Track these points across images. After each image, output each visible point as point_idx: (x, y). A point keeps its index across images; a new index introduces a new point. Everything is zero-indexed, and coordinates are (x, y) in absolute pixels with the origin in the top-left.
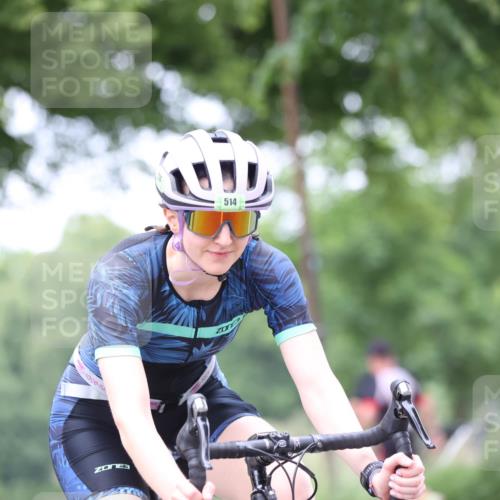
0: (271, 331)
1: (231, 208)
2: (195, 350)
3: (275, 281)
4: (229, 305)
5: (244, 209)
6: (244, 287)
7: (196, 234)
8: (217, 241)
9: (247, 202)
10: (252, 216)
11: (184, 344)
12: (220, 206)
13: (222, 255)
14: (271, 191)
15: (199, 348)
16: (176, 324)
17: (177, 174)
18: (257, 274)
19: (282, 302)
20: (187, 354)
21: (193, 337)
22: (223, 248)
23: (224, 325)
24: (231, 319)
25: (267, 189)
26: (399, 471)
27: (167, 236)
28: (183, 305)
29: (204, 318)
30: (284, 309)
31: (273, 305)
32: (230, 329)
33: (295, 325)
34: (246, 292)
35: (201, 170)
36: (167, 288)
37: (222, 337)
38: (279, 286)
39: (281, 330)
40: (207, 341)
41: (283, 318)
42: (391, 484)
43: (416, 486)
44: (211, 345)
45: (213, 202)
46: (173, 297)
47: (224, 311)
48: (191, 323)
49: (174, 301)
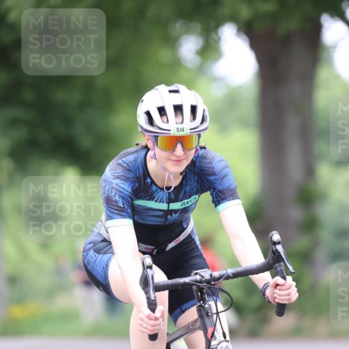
0: (214, 205)
1: (181, 134)
2: (169, 217)
3: (214, 174)
4: (188, 189)
5: (189, 133)
6: (196, 178)
7: (162, 150)
8: (175, 153)
9: (191, 129)
10: (195, 137)
11: (162, 213)
12: (174, 133)
13: (178, 161)
14: (206, 121)
15: (171, 215)
16: (156, 201)
17: (148, 113)
18: (204, 170)
19: (219, 187)
20: (164, 219)
21: (166, 209)
22: (179, 157)
23: (186, 201)
24: (190, 197)
25: (203, 120)
26: (278, 287)
27: (146, 150)
28: (159, 190)
29: (173, 197)
30: (221, 192)
31: (214, 189)
32: (189, 204)
33: (227, 201)
34: (198, 181)
35: (162, 111)
36: (149, 180)
37: (185, 208)
38: (217, 177)
39: (219, 204)
40: (175, 211)
41: (220, 197)
42: (275, 295)
43: (289, 295)
44: (179, 213)
45: (170, 130)
46: (153, 185)
47: (185, 192)
48: (165, 201)
49: (154, 188)
